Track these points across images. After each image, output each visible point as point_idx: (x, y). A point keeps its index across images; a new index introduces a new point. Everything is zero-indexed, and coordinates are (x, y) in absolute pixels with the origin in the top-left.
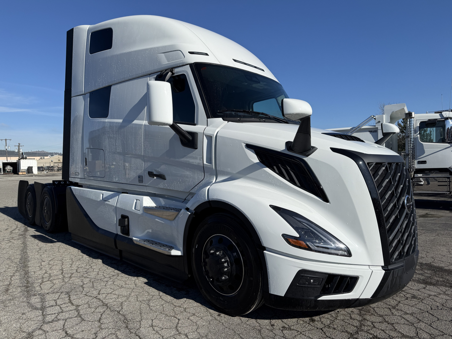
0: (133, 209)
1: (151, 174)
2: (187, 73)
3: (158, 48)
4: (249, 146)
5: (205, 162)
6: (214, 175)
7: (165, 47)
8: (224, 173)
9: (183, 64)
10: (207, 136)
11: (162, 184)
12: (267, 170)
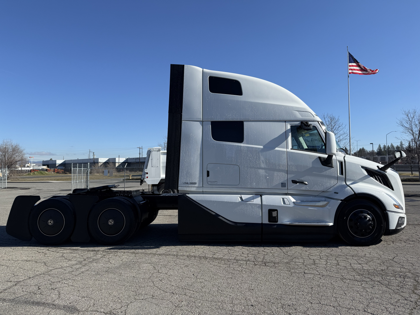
0: (282, 204)
1: (294, 182)
2: (317, 126)
3: (292, 107)
4: (363, 167)
5: (339, 175)
6: (344, 181)
7: (298, 108)
8: (350, 180)
9: (314, 120)
10: (339, 161)
11: (304, 187)
12: (371, 178)
